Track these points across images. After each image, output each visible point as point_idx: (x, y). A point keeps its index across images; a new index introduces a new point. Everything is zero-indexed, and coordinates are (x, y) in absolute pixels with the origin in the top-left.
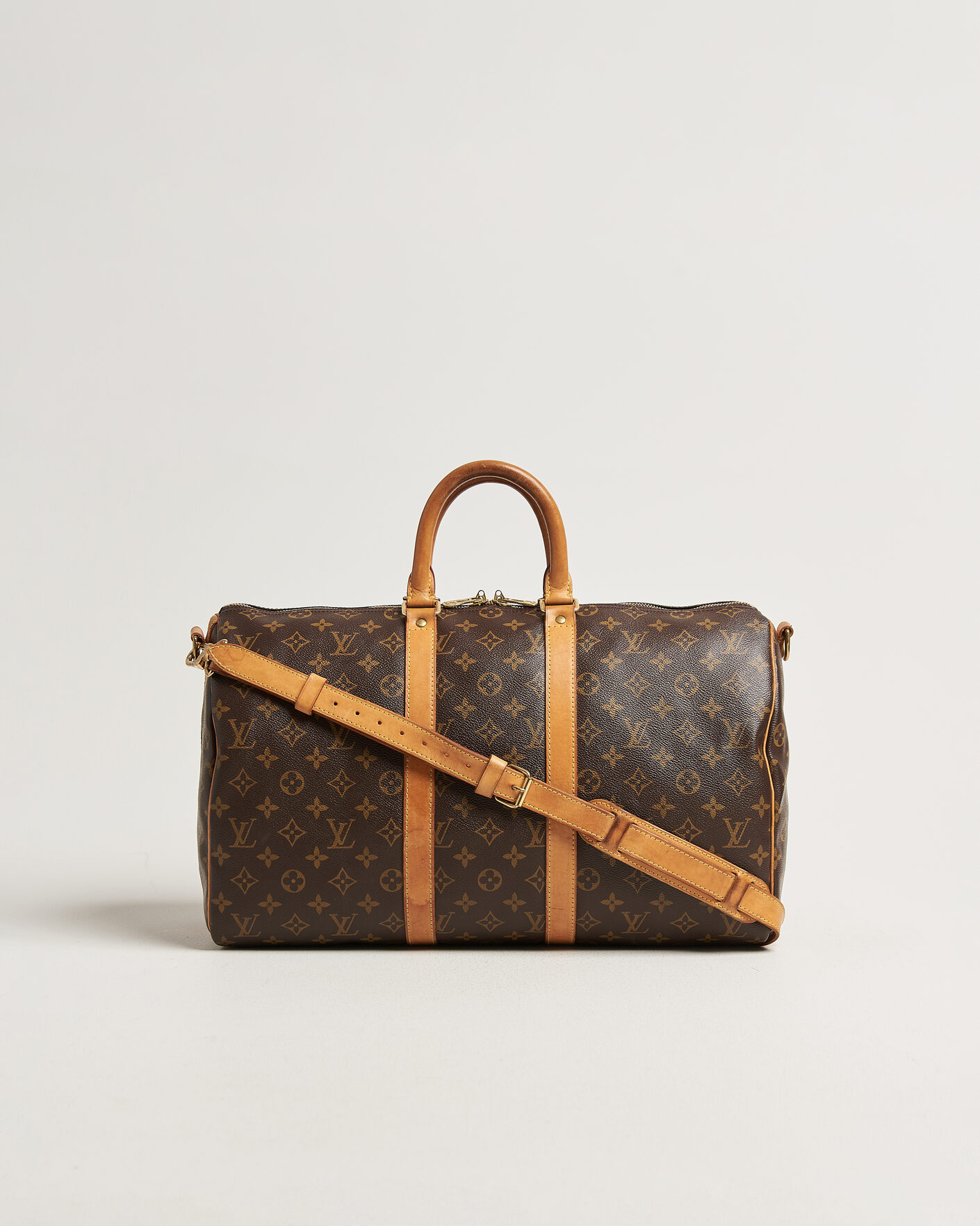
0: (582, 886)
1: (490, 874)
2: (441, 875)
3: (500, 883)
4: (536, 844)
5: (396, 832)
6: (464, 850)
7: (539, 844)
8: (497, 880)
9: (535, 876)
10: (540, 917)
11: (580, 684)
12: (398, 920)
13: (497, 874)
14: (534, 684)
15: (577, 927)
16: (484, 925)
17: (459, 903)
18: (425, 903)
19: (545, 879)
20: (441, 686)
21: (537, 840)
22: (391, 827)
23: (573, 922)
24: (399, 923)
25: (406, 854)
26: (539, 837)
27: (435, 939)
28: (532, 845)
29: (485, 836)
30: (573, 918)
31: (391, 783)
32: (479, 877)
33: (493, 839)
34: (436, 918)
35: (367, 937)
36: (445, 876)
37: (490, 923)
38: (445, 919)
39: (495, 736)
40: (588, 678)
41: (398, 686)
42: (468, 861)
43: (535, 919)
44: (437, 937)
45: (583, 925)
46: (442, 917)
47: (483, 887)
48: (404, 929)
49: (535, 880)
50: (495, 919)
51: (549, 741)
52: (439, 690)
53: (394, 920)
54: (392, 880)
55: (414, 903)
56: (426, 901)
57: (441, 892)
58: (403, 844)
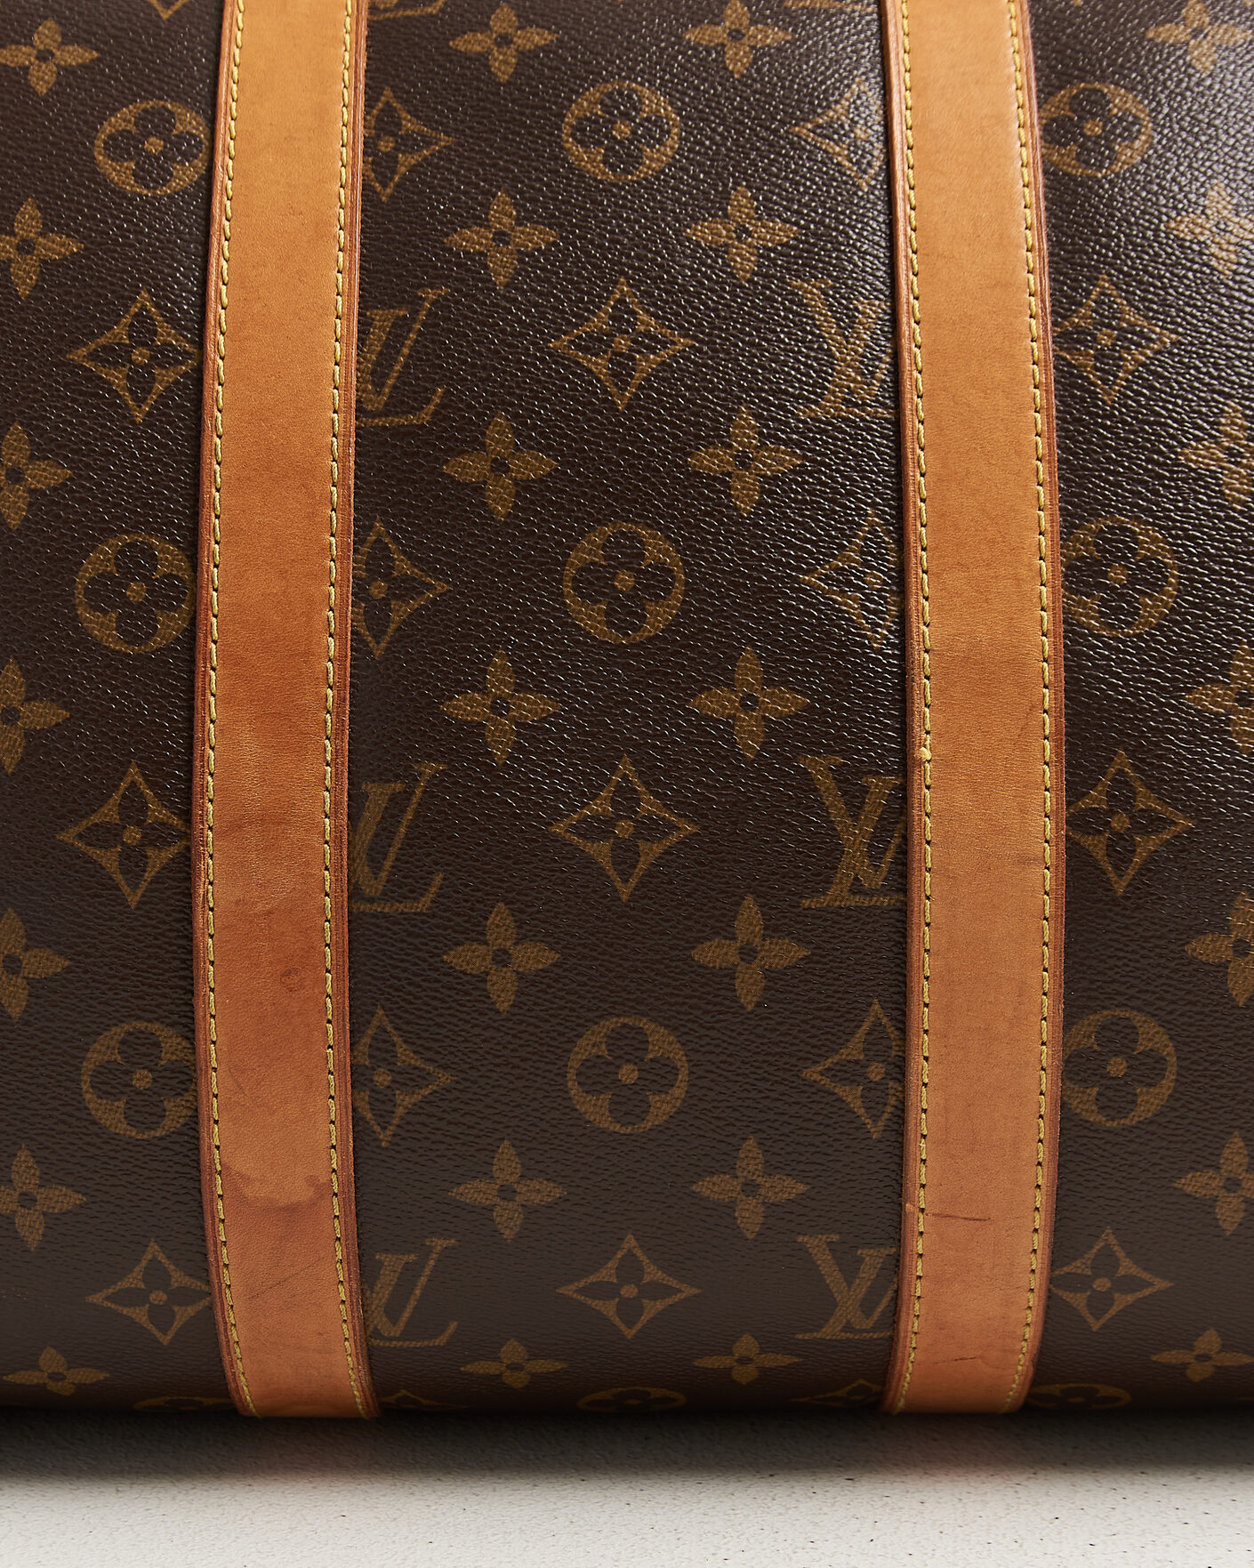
0: (1086, 1104)
1: (628, 1045)
2: (383, 1052)
3: (679, 1091)
4: (856, 889)
5: (157, 836)
6: (500, 922)
7: (870, 893)
8: (660, 1075)
9: (853, 1050)
10: (872, 1259)
11: (1054, 133)
12: (179, 1278)
13: (662, 1042)
14: (831, 131)
15: (1053, 1309)
16: (596, 1304)
17: (473, 1192)
18: (303, 1193)
19: (900, 1069)
20: (386, 145)
21: (865, 867)
22: (133, 808)
23: (1035, 1282)
24: (183, 1296)
25: (208, 947)
26: (875, 855)
27: (366, 1380)
28: (837, 895)
29: (600, 851)
30: (1036, 1262)
31: (136, 591)
32: (574, 1063)
33: (642, 866)
34: (365, 1271)
35: (35, 1366)
36: (406, 1055)
37: (629, 1291)
38: (409, 1275)
39: (647, 363)
40: (1093, 105)
41: (181, 148)
42: (521, 977)
43: (850, 1270)
44: (372, 1370)
45: (1078, 1300)
46: (391, 1265)
47: (595, 1110)
48: (208, 1330)
49: (849, 1073)
50: (652, 1273)
51: (915, 379)
52: (377, 163)
53: (155, 1276)
54: (142, 1079)
55: (249, 1192)
56: (312, 1181)
57: (385, 1137)
58: (189, 894)
